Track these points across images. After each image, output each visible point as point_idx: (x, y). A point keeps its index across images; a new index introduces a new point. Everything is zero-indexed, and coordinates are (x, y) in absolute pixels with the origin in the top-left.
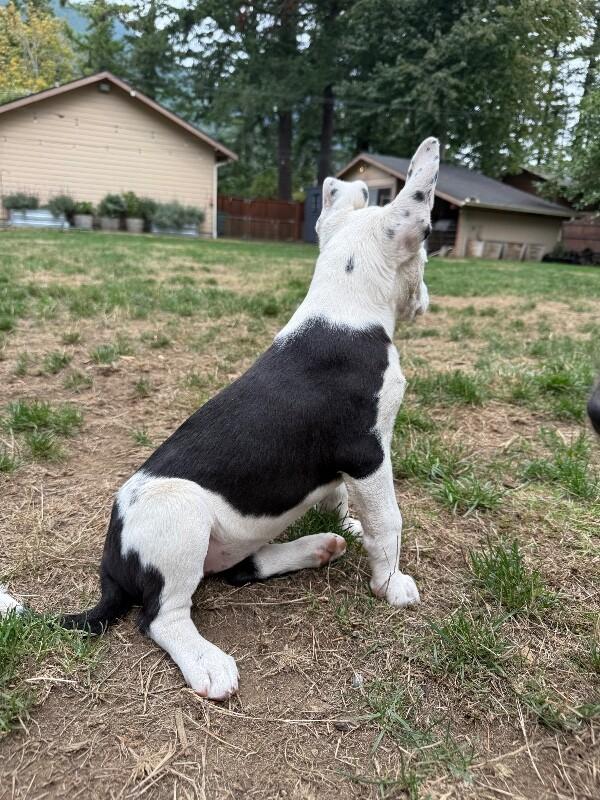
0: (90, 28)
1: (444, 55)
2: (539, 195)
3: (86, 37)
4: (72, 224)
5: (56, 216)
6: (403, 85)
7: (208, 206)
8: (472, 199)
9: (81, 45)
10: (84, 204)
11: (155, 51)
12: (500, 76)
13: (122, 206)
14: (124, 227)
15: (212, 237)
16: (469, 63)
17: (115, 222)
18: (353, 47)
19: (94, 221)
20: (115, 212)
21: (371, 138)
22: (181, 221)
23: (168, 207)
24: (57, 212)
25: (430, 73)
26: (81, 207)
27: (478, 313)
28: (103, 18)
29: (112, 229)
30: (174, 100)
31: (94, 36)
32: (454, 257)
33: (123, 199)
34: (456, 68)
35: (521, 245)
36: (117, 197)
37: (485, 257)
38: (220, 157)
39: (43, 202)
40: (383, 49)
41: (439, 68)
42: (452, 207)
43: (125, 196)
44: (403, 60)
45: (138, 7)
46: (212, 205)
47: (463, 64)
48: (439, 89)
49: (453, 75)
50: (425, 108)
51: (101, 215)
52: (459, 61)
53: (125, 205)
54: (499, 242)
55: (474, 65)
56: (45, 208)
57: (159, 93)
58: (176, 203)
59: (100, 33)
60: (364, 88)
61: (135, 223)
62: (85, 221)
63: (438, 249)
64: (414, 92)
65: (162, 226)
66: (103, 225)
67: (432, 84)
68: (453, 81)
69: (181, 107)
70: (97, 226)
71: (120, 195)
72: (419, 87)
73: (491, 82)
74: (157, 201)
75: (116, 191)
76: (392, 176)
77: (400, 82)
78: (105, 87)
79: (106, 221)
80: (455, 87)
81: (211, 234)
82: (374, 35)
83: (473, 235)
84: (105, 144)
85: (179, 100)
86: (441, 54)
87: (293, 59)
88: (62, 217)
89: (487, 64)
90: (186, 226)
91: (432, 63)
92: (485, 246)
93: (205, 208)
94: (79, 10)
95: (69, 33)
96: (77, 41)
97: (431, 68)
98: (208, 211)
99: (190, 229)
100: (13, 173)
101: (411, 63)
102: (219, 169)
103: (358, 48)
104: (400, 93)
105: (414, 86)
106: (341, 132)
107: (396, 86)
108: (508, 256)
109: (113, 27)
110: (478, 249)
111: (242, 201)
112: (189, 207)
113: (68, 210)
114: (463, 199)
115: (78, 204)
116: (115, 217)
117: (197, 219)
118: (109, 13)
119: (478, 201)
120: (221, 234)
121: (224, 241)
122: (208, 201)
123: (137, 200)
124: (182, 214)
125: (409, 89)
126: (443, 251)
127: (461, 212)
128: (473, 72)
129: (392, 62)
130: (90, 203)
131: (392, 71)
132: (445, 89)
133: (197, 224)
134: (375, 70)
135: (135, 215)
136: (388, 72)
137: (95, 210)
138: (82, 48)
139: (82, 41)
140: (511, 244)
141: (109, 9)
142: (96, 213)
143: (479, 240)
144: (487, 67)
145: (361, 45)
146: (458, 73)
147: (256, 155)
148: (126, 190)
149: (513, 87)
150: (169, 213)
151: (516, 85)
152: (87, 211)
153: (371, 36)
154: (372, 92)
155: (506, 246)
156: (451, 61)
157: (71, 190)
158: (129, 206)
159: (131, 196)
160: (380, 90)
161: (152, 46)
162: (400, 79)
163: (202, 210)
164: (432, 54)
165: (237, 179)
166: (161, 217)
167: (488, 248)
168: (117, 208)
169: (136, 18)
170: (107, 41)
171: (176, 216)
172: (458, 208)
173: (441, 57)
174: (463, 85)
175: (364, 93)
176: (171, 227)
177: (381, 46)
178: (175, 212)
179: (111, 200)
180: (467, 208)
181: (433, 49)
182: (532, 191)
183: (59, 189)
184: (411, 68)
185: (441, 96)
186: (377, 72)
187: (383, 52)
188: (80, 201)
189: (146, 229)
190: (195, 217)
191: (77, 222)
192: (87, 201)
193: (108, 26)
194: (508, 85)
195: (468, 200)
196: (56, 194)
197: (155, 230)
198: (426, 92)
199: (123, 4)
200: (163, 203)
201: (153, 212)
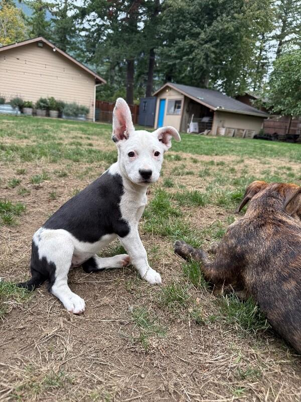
0: (34, 13)
1: (209, 36)
2: (253, 106)
3: (32, 19)
4: (22, 112)
5: (14, 108)
6: (188, 50)
7: (91, 105)
8: (220, 107)
9: (29, 22)
10: (28, 102)
11: (66, 27)
12: (235, 48)
13: (47, 104)
14: (48, 115)
15: (93, 121)
16: (220, 41)
17: (44, 112)
18: (164, 30)
19: (33, 111)
20: (44, 107)
21: (173, 75)
22: (77, 112)
23: (71, 105)
24: (15, 106)
25: (202, 45)
26: (27, 103)
27: (216, 164)
28: (41, 10)
29: (42, 115)
30: (75, 52)
31: (36, 18)
32: (211, 135)
33: (48, 101)
34: (214, 43)
35: (243, 130)
36: (45, 100)
37: (225, 136)
38: (97, 82)
39: (7, 101)
40: (179, 32)
41: (206, 42)
42: (211, 111)
43: (49, 99)
44: (189, 38)
45: (58, 5)
46: (93, 105)
47: (218, 41)
48: (206, 53)
49: (213, 46)
50: (199, 62)
51: (37, 108)
52: (215, 39)
53: (49, 104)
54: (233, 129)
55: (223, 42)
56: (8, 103)
57: (68, 48)
58: (75, 104)
59: (39, 17)
60: (170, 51)
61: (54, 113)
62: (29, 111)
63: (204, 131)
64: (194, 54)
65: (68, 115)
66: (37, 113)
67: (203, 50)
68: (213, 49)
69: (79, 56)
70: (34, 114)
71: (47, 99)
72: (196, 51)
73: (231, 50)
74: (65, 102)
75: (44, 97)
76: (182, 94)
77: (187, 48)
78: (40, 45)
79: (39, 111)
80: (214, 52)
81: (92, 119)
82: (175, 25)
83: (221, 124)
84: (40, 73)
85: (78, 52)
86: (207, 36)
87: (135, 35)
88: (17, 109)
89: (229, 41)
90: (80, 115)
91: (203, 40)
92: (226, 130)
93: (90, 107)
94: (28, 4)
95: (23, 16)
96: (27, 20)
97: (202, 42)
98: (91, 108)
99: (82, 117)
101: (193, 39)
102: (97, 87)
103: (167, 31)
104: (187, 54)
105: (194, 50)
106: (158, 71)
107: (185, 50)
108: (237, 135)
109: (45, 14)
110: (223, 132)
111: (108, 104)
112: (81, 106)
113: (20, 105)
114: (216, 107)
116: (44, 110)
117: (85, 112)
118: (44, 7)
119: (223, 108)
120: (97, 120)
121: (98, 123)
122: (91, 103)
123: (55, 101)
124: (78, 109)
125: (191, 52)
126: (206, 132)
127: (215, 113)
128: (222, 45)
129: (183, 38)
130: (32, 102)
131: (183, 43)
132: (209, 53)
133: (85, 114)
134: (175, 42)
135: (54, 109)
136: (181, 43)
137: (34, 105)
138: (29, 24)
139: (29, 20)
140: (239, 130)
141: (43, 5)
142: (34, 107)
143: (224, 127)
144: (229, 43)
145: (168, 30)
146: (215, 45)
147: (116, 81)
148: (50, 96)
149: (241, 53)
150: (71, 109)
151: (243, 53)
152: (30, 106)
153: (173, 25)
154: (174, 53)
155: (236, 130)
156: (211, 40)
157: (22, 95)
158: (51, 104)
159: (52, 99)
160: (177, 52)
161: (65, 25)
162: (187, 47)
163: (88, 108)
164: (203, 36)
165: (106, 92)
166: (67, 110)
167: (227, 131)
168: (45, 105)
169: (58, 10)
170: (42, 21)
171: (75, 110)
172: (213, 111)
173: (207, 37)
174: (217, 51)
175: (170, 53)
176: (72, 116)
177: (178, 30)
178: (74, 108)
179: (42, 101)
180: (217, 111)
181: (203, 33)
182: (250, 104)
183: (16, 94)
184: (192, 42)
185: (207, 56)
186: (176, 43)
187: (179, 33)
188: (26, 101)
189: (60, 116)
190: (84, 111)
191: (24, 111)
192: (30, 101)
193: (43, 13)
194: (239, 52)
195: (218, 108)
196: (14, 97)
197: (64, 117)
198: (199, 54)
199: (51, 3)
200: (68, 103)
201: (63, 107)
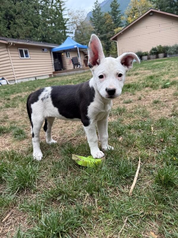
4: (141, 59)
10: (145, 52)
13: (157, 51)
14: (157, 57)
17: (155, 56)
19: (148, 57)
20: (154, 53)
23: (173, 47)
26: (144, 53)
29: (154, 59)
33: (157, 48)
36: (155, 48)
43: (158, 47)
51: (150, 55)
53: (158, 50)
61: (161, 55)
62: (145, 58)
65: (170, 54)
66: (151, 58)
70: (149, 59)
71: (156, 47)
74: (169, 46)
78: (151, 14)
79: (152, 56)
100: (125, 48)
113: (141, 55)
115: (143, 53)
116: (155, 54)
123: (162, 47)
130: (147, 52)
135: (161, 53)
137: (149, 54)
148: (158, 45)
150: (173, 50)
152: (146, 54)
157: (141, 49)
158: (159, 50)
159: (160, 47)
166: (170, 51)
168: (155, 51)
171: (175, 50)
176: (173, 54)
178: (175, 48)
183: (137, 50)
188: (144, 52)
189: (165, 56)
191: (143, 59)
197: (168, 56)
200: (171, 46)
201: (167, 50)
